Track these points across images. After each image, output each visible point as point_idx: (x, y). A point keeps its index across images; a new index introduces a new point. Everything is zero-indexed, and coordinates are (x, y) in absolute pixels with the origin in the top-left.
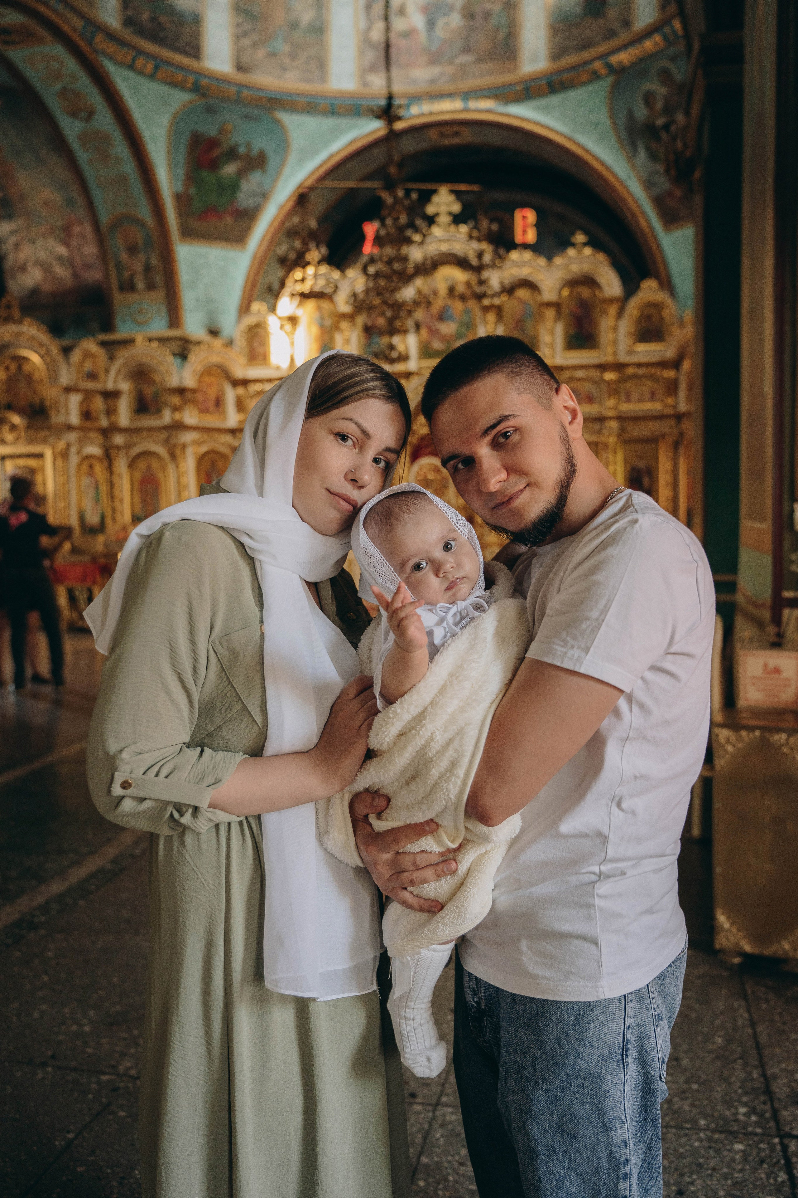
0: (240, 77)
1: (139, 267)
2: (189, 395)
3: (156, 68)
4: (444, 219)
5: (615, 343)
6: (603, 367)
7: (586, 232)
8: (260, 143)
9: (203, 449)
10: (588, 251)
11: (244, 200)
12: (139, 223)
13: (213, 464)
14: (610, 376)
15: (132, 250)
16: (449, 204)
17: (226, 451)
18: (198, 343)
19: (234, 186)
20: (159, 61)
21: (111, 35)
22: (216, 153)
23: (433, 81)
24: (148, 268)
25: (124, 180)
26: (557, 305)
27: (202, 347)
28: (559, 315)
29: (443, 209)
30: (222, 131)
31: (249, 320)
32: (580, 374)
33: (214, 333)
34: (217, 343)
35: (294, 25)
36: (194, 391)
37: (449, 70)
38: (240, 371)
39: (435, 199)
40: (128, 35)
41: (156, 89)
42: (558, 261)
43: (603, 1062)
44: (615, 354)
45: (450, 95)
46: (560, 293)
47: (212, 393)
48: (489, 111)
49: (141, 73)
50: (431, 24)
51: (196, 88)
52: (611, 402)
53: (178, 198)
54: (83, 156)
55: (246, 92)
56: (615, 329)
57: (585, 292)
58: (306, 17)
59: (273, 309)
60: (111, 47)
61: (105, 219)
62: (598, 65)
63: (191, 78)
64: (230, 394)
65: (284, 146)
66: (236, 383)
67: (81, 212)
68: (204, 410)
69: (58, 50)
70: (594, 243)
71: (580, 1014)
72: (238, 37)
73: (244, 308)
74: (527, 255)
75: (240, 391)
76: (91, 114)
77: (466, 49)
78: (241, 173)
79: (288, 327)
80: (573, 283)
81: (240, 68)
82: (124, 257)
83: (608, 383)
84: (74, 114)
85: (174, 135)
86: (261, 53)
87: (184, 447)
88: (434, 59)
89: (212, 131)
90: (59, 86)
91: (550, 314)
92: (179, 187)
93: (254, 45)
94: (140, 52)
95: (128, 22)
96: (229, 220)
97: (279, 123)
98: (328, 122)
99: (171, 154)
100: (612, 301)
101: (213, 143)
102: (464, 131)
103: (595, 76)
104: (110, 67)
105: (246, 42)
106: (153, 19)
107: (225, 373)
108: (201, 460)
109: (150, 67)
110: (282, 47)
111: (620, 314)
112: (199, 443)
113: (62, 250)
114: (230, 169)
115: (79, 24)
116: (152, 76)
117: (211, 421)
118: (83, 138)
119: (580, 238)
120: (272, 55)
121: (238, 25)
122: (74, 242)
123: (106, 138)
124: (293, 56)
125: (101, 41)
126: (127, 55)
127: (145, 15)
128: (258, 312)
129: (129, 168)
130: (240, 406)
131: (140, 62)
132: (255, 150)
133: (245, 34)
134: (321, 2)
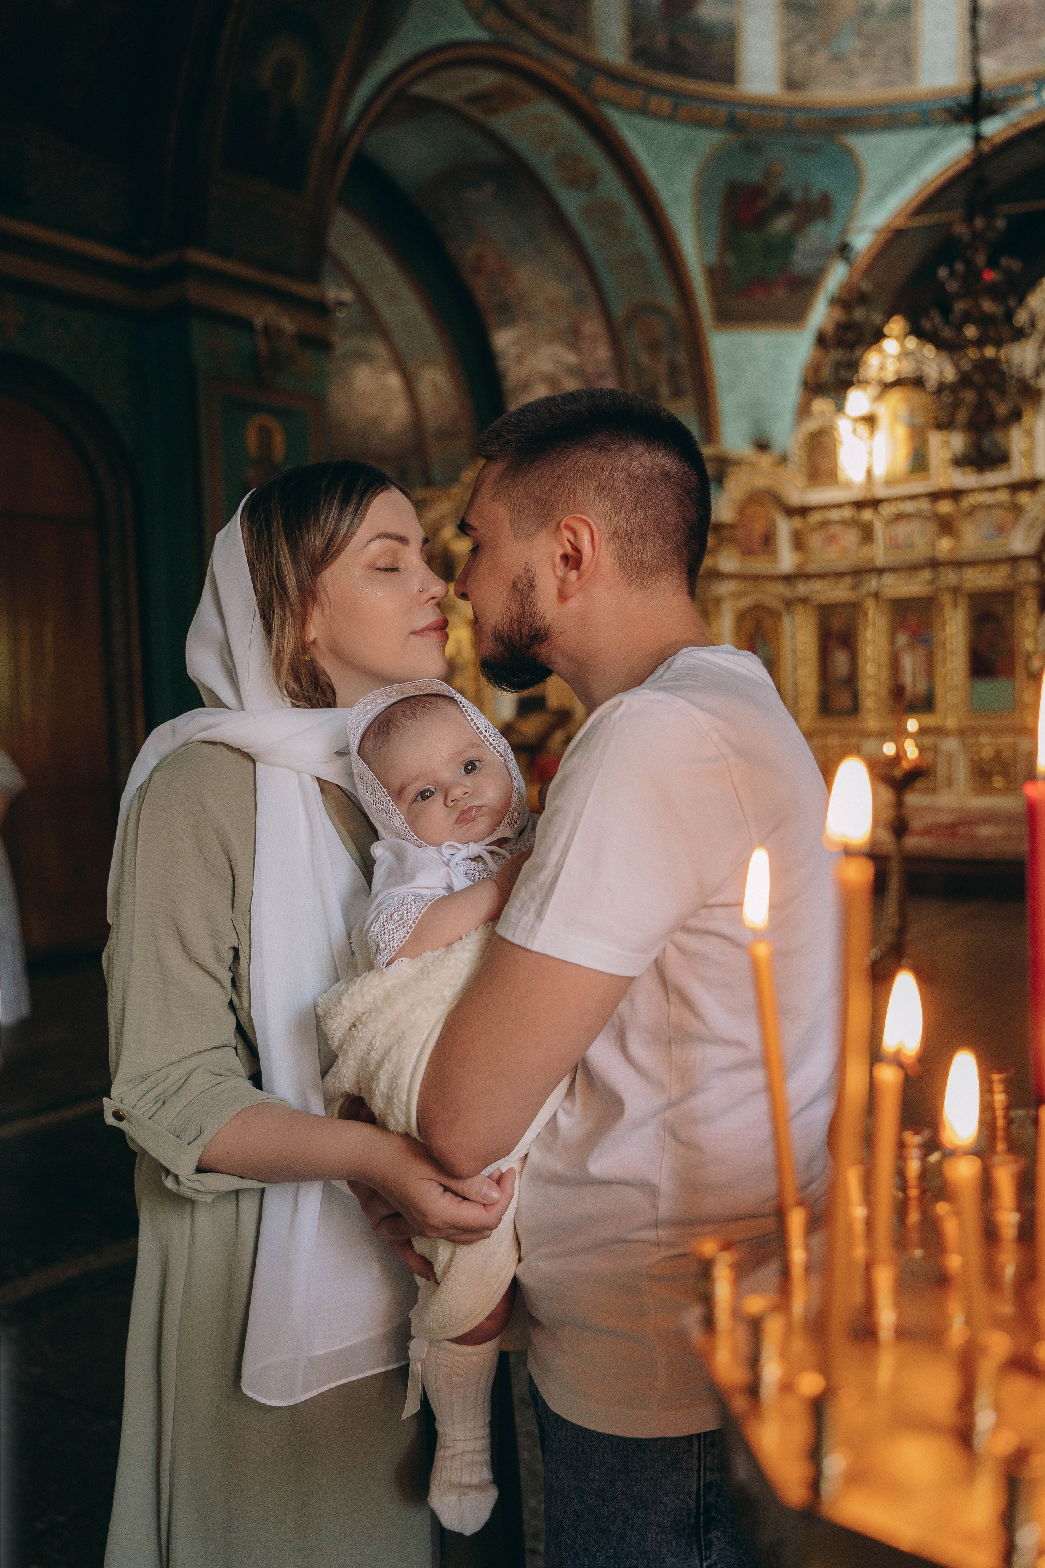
0: (792, 98)
1: (662, 369)
2: (725, 533)
3: (676, 106)
8: (821, 183)
9: (745, 603)
11: (801, 262)
12: (659, 311)
13: (759, 622)
15: (654, 347)
17: (776, 604)
18: (738, 463)
19: (787, 244)
20: (679, 97)
21: (613, 75)
22: (761, 205)
24: (674, 371)
25: (639, 260)
27: (744, 468)
31: (811, 425)
33: (762, 446)
34: (765, 461)
35: (868, 11)
36: (732, 527)
38: (796, 496)
40: (639, 72)
41: (678, 134)
43: (664, 1536)
47: (758, 528)
49: (657, 116)
51: (732, 124)
53: (711, 273)
54: (588, 235)
55: (799, 117)
59: (840, 408)
60: (614, 90)
61: (619, 310)
63: (723, 111)
64: (784, 528)
65: (854, 180)
66: (791, 512)
67: (592, 307)
68: (747, 551)
69: (546, 108)
71: (628, 1455)
72: (787, 44)
73: (804, 411)
75: (798, 522)
76: (592, 180)
78: (798, 228)
79: (863, 429)
81: (791, 84)
82: (644, 358)
84: (573, 183)
85: (702, 190)
86: (820, 59)
87: (718, 601)
89: (753, 175)
90: (553, 151)
92: (712, 257)
93: (811, 51)
94: (653, 89)
95: (639, 53)
96: (781, 293)
97: (847, 152)
98: (916, 139)
99: (700, 215)
101: (757, 192)
104: (614, 115)
105: (799, 48)
106: (673, 43)
107: (775, 499)
108: (741, 618)
109: (667, 105)
110: (850, 44)
112: (738, 595)
113: (571, 358)
114: (781, 224)
115: (569, 68)
116: (671, 118)
117: (760, 566)
118: (588, 213)
120: (837, 58)
121: (789, 28)
122: (584, 347)
123: (615, 209)
124: (865, 55)
125: (601, 86)
126: (635, 96)
127: (661, 41)
128: (822, 413)
129: (645, 242)
130: (799, 542)
131: (655, 102)
132: (815, 193)
133: (798, 37)
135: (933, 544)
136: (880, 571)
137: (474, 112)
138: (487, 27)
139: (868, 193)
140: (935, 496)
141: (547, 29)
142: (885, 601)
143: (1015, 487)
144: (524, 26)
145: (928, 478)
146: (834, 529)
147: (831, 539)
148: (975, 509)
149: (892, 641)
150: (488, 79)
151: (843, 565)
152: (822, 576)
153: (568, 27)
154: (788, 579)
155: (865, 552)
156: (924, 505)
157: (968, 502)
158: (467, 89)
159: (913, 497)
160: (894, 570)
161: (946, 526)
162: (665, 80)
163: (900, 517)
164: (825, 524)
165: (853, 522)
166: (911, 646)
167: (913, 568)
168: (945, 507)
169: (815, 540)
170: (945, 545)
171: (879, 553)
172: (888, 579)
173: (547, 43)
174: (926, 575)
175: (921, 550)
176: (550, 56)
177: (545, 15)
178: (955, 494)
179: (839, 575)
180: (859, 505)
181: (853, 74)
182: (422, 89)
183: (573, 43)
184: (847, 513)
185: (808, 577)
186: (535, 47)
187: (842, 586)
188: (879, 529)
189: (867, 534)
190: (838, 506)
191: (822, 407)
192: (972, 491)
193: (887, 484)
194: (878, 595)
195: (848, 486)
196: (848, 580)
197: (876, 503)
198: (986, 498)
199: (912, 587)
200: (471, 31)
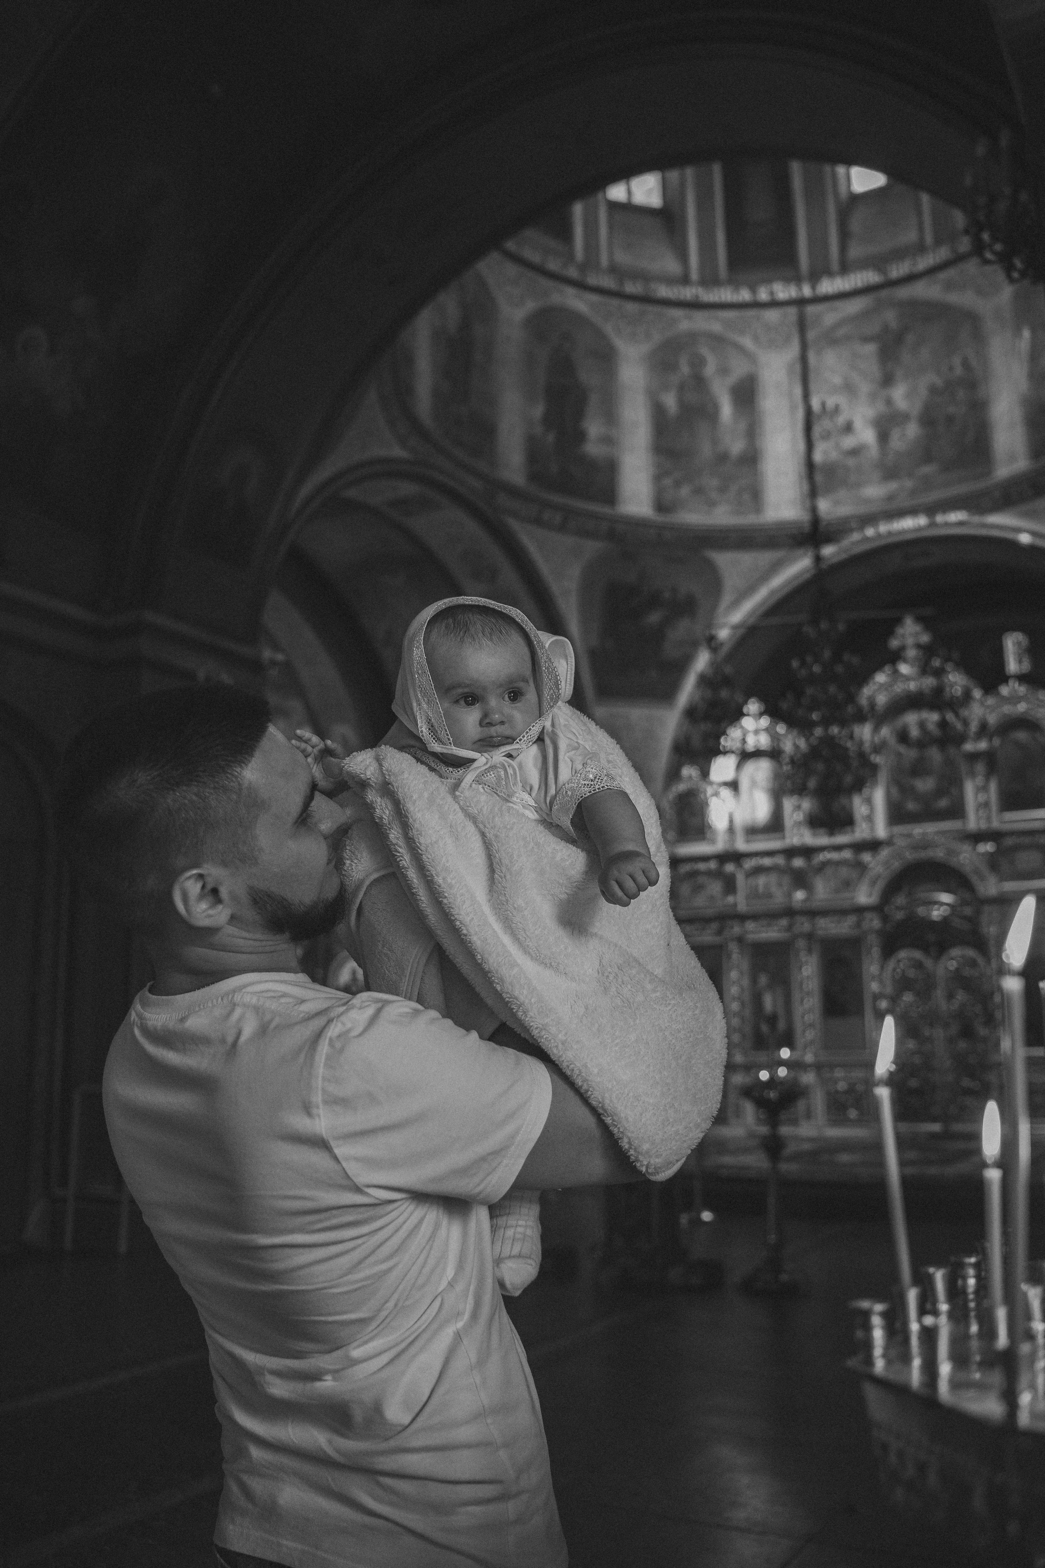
0: (662, 519)
3: (565, 520)
4: (911, 653)
8: (687, 586)
11: (671, 650)
16: (917, 634)
20: (568, 512)
21: (513, 492)
22: (636, 601)
23: (890, 498)
29: (910, 641)
30: (642, 577)
31: (680, 788)
35: (723, 458)
37: (909, 484)
39: (900, 631)
40: (534, 490)
41: (567, 541)
45: (913, 512)
48: (961, 524)
49: (548, 526)
50: (883, 437)
51: (612, 536)
53: (594, 655)
55: (668, 534)
58: (737, 447)
59: (705, 774)
60: (514, 504)
63: (605, 525)
65: (716, 586)
69: (457, 514)
72: (658, 478)
73: (673, 775)
74: (1022, 689)
76: (494, 573)
77: (928, 459)
78: (668, 621)
79: (727, 793)
81: (661, 508)
84: (477, 577)
85: (586, 588)
86: (685, 491)
88: (890, 473)
89: (630, 577)
90: (459, 549)
92: (594, 643)
93: (678, 484)
94: (546, 505)
95: (535, 477)
96: (653, 674)
97: (711, 564)
98: (766, 557)
99: (584, 607)
102: (933, 549)
104: (514, 524)
105: (668, 482)
109: (558, 518)
110: (709, 481)
114: (654, 618)
115: (476, 483)
116: (562, 528)
120: (699, 491)
121: (659, 466)
124: (723, 489)
125: (502, 499)
126: (531, 510)
128: (690, 777)
131: (548, 515)
132: (682, 595)
133: (667, 473)
134: (753, 432)
135: (789, 895)
136: (742, 918)
137: (394, 514)
139: (727, 598)
140: (790, 852)
141: (460, 453)
142: (747, 945)
143: (859, 847)
144: (441, 449)
145: (784, 838)
146: (701, 880)
147: (698, 887)
148: (824, 865)
149: (754, 981)
150: (407, 489)
151: (710, 912)
152: (691, 921)
153: (478, 453)
155: (730, 899)
156: (780, 860)
157: (819, 858)
158: (389, 496)
159: (770, 854)
160: (754, 917)
161: (800, 879)
162: (557, 499)
163: (759, 870)
164: (693, 874)
165: (718, 874)
166: (771, 986)
167: (771, 916)
168: (798, 862)
169: (684, 888)
170: (800, 895)
171: (740, 901)
172: (750, 925)
173: (460, 464)
174: (784, 922)
175: (779, 899)
176: (461, 474)
177: (458, 443)
178: (807, 852)
179: (706, 920)
180: (723, 858)
181: (712, 504)
182: (352, 493)
183: (481, 465)
184: (713, 865)
186: (449, 467)
187: (708, 930)
188: (740, 879)
189: (730, 885)
190: (705, 859)
191: (689, 771)
192: (822, 849)
193: (748, 841)
194: (740, 940)
195: (713, 841)
196: (714, 926)
197: (736, 857)
198: (834, 856)
199: (771, 933)
200: (398, 452)
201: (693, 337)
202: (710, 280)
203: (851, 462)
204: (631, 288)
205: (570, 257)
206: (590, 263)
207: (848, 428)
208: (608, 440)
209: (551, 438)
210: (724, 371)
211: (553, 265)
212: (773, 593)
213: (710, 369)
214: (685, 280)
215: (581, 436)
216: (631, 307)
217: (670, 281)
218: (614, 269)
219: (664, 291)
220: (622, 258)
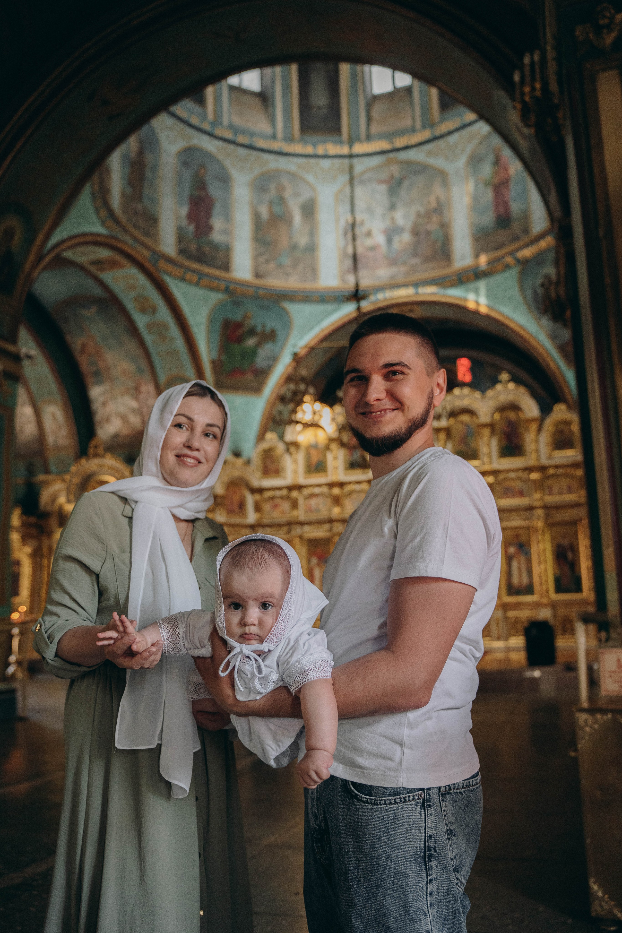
0: (258, 282)
2: (219, 501)
3: (199, 279)
5: (537, 451)
6: (529, 469)
7: (509, 372)
8: (271, 324)
10: (511, 386)
11: (260, 362)
14: (535, 476)
19: (253, 353)
20: (201, 275)
21: (169, 260)
22: (240, 332)
23: (393, 277)
25: (176, 353)
26: (492, 426)
27: (228, 465)
28: (493, 432)
30: (245, 317)
31: (265, 445)
32: (512, 475)
33: (237, 455)
34: (239, 462)
35: (294, 247)
36: (223, 497)
37: (404, 269)
38: (256, 482)
40: (181, 259)
41: (199, 292)
42: (490, 393)
44: (538, 459)
45: (405, 285)
46: (492, 417)
47: (236, 498)
48: (433, 294)
49: (189, 282)
50: (389, 241)
51: (227, 290)
52: (537, 495)
53: (214, 363)
54: (148, 339)
55: (261, 292)
56: (537, 441)
57: (512, 415)
58: (303, 241)
59: (281, 437)
60: (169, 268)
61: (163, 379)
62: (509, 259)
63: (223, 285)
64: (250, 500)
65: (288, 325)
66: (254, 491)
67: (147, 376)
68: (230, 512)
69: (133, 271)
70: (515, 379)
72: (256, 257)
73: (261, 437)
74: (466, 391)
75: (257, 497)
76: (154, 310)
77: (415, 254)
78: (259, 345)
79: (293, 449)
80: (502, 409)
81: (257, 275)
83: (535, 481)
84: (143, 311)
85: (211, 321)
86: (272, 266)
88: (393, 262)
89: (238, 317)
90: (133, 294)
91: (486, 432)
92: (215, 355)
93: (267, 261)
94: (188, 269)
95: (182, 251)
96: (250, 376)
97: (284, 310)
98: (318, 308)
99: (209, 333)
100: (532, 420)
101: (239, 325)
102: (417, 308)
103: (507, 266)
104: (168, 280)
105: (262, 260)
106: (199, 249)
107: (245, 483)
109: (195, 278)
111: (539, 430)
113: (134, 404)
114: (251, 342)
115: (147, 254)
116: (197, 284)
117: (237, 519)
118: (149, 327)
119: (504, 376)
120: (280, 266)
121: (256, 250)
122: (142, 397)
123: (164, 326)
124: (294, 266)
125: (162, 264)
126: (180, 272)
127: (193, 247)
128: (271, 439)
129: (180, 344)
130: (258, 508)
131: (189, 276)
132: (268, 329)
133: (261, 254)
134: (313, 232)
135: (330, 510)
136: (302, 524)
137: (93, 269)
138: (107, 228)
139: (295, 332)
140: (331, 485)
141: (137, 233)
142: (305, 540)
144: (125, 230)
145: (327, 476)
146: (278, 501)
147: (276, 506)
148: (351, 492)
149: (309, 561)
150: (104, 253)
151: (283, 520)
152: (270, 526)
153: (147, 234)
154: (253, 527)
155: (295, 513)
156: (325, 490)
157: (348, 488)
158: (91, 257)
159: (319, 486)
160: (309, 523)
161: (337, 501)
162: (194, 265)
163: (312, 496)
164: (272, 498)
165: (287, 498)
166: (318, 565)
167: (320, 523)
168: (336, 491)
169: (267, 507)
170: (336, 511)
171: (301, 514)
172: (307, 528)
173: (136, 240)
174: (327, 526)
175: (324, 514)
176: (137, 246)
177: (135, 226)
178: (341, 485)
179: (280, 526)
180: (290, 488)
181: (287, 275)
182: (68, 254)
183: (149, 241)
184: (285, 492)
185: (263, 526)
186: (131, 241)
187: (281, 532)
188: (301, 502)
189: (295, 504)
190: (279, 489)
191: (271, 436)
192: (350, 483)
193: (305, 478)
194: (301, 537)
195: (284, 478)
196: (285, 529)
197: (299, 488)
198: (357, 487)
199: (319, 533)
200: (99, 229)
201: (278, 173)
202: (289, 139)
203: (370, 254)
204: (241, 139)
205: (204, 117)
206: (217, 122)
207: (369, 234)
208: (226, 232)
209: (192, 228)
210: (296, 195)
211: (195, 120)
212: (322, 330)
213: (288, 194)
214: (274, 137)
215: (209, 229)
216: (242, 151)
217: (265, 137)
218: (231, 127)
219: (261, 143)
220: (237, 121)
